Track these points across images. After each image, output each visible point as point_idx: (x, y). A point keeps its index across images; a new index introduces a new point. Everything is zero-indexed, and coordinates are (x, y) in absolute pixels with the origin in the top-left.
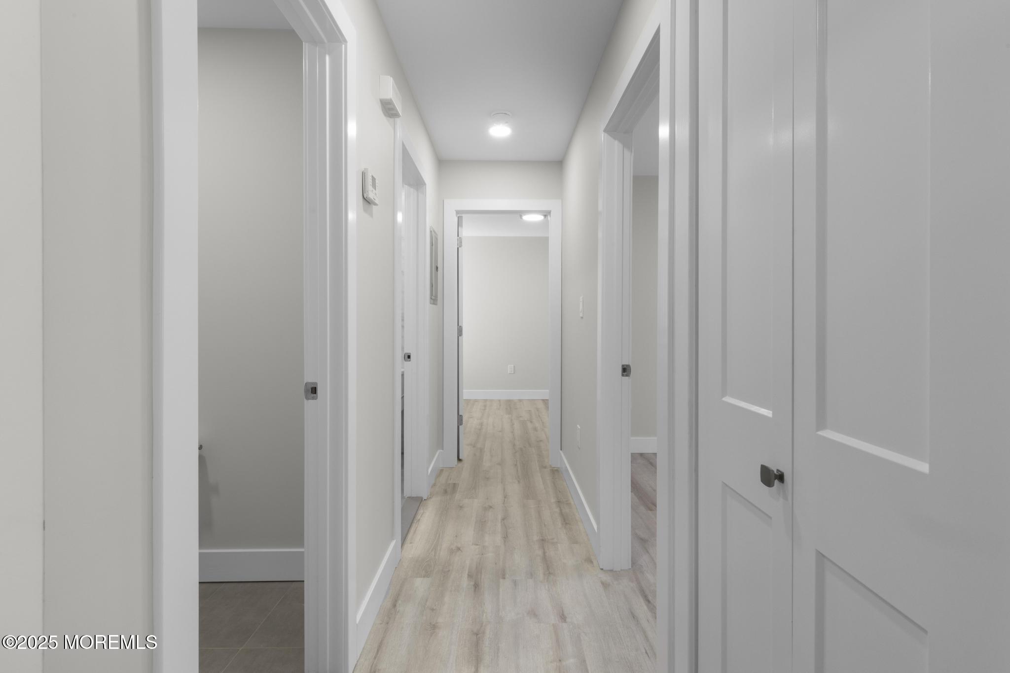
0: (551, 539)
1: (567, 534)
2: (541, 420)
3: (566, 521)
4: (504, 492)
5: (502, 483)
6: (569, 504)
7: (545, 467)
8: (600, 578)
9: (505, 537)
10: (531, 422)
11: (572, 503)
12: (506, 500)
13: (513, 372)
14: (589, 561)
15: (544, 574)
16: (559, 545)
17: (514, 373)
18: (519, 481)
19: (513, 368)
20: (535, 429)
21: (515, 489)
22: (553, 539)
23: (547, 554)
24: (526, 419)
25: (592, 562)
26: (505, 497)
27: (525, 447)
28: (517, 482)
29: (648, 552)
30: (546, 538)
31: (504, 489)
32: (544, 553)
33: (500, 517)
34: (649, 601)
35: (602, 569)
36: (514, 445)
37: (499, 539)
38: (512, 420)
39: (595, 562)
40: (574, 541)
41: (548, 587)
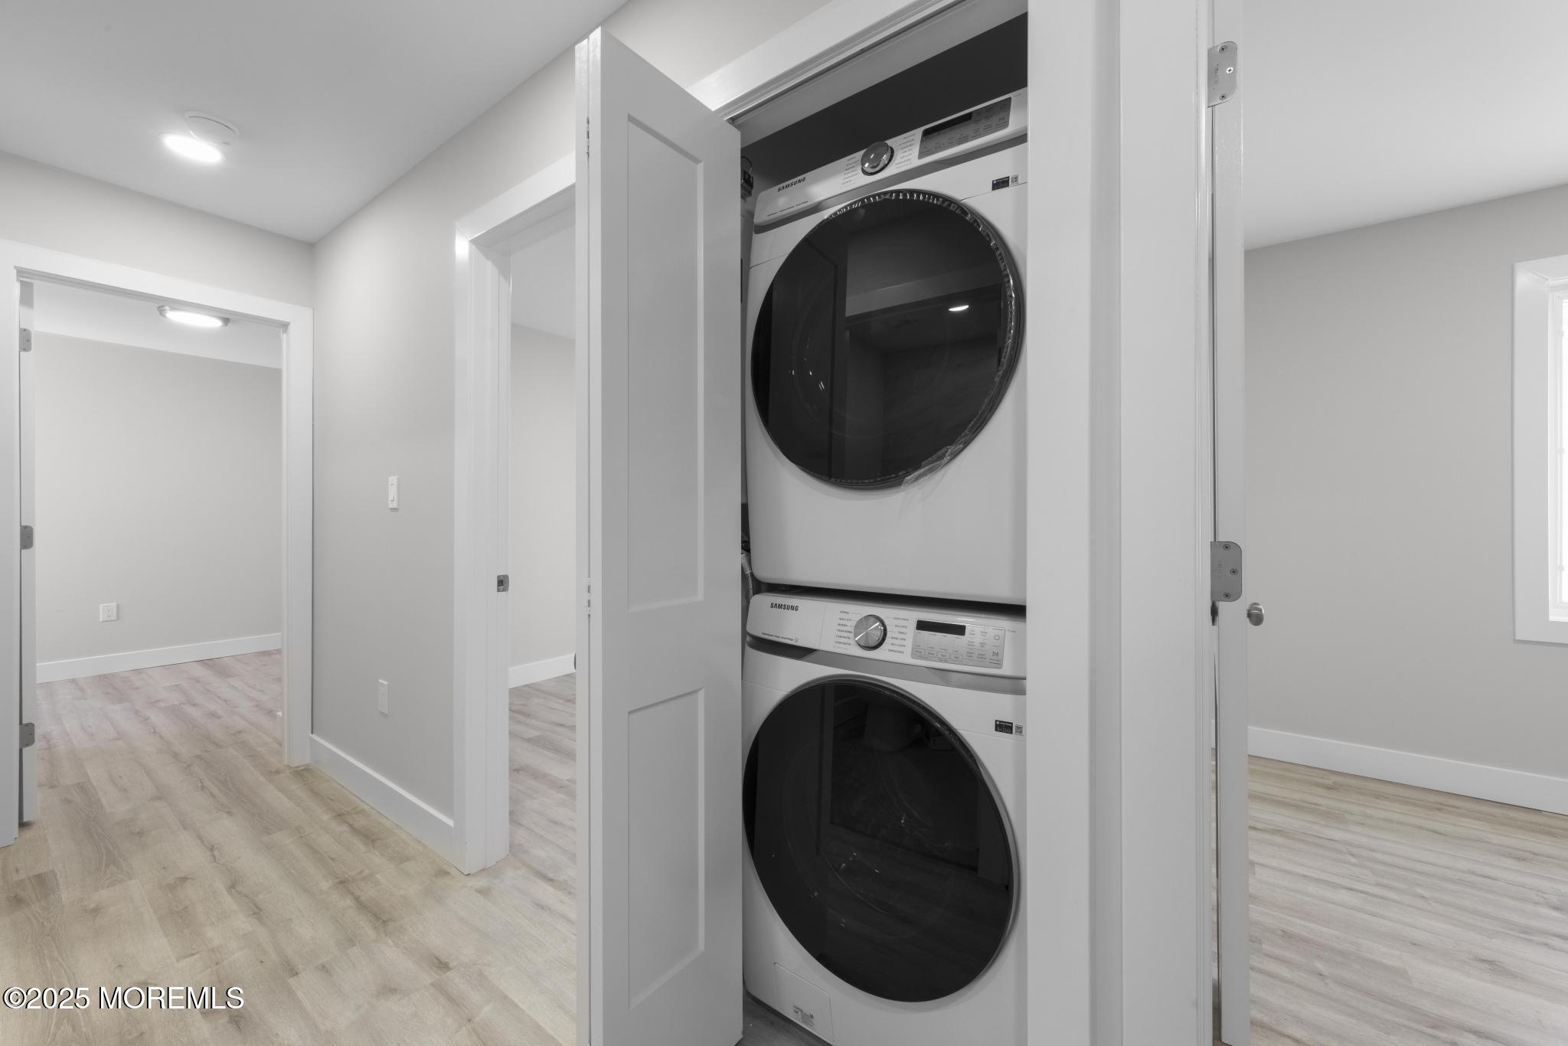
0: (358, 874)
1: (383, 855)
2: (219, 697)
3: (370, 838)
4: (203, 842)
5: (185, 829)
6: (362, 812)
7: (278, 772)
8: (471, 887)
9: (257, 912)
10: (194, 705)
11: (366, 807)
12: (216, 853)
13: (114, 618)
14: (442, 873)
15: (375, 928)
16: (377, 876)
17: (118, 617)
18: (228, 812)
19: (115, 610)
20: (213, 715)
21: (229, 831)
22: (361, 872)
23: (363, 898)
24: (176, 703)
25: (447, 873)
26: (212, 849)
27: (206, 751)
28: (225, 815)
29: (521, 825)
30: (347, 876)
31: (200, 837)
32: (357, 899)
33: (220, 885)
34: (551, 880)
35: (469, 874)
36: (176, 756)
37: (242, 922)
38: (137, 712)
39: (453, 871)
40: (401, 859)
41: (394, 942)
